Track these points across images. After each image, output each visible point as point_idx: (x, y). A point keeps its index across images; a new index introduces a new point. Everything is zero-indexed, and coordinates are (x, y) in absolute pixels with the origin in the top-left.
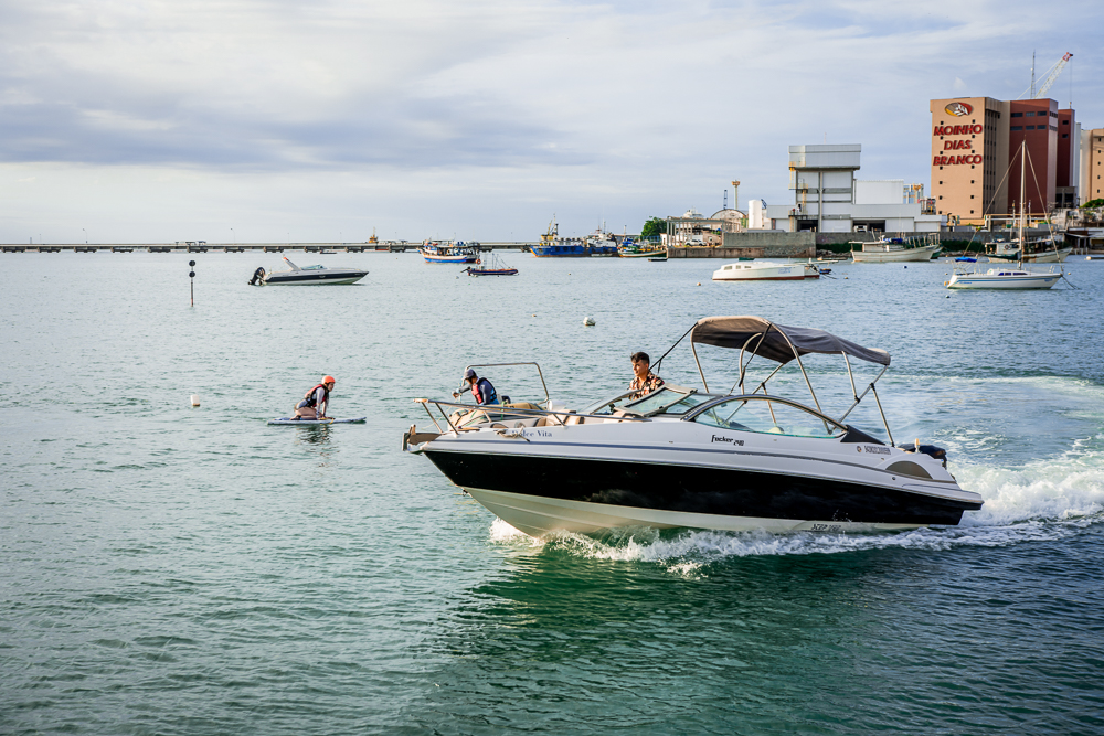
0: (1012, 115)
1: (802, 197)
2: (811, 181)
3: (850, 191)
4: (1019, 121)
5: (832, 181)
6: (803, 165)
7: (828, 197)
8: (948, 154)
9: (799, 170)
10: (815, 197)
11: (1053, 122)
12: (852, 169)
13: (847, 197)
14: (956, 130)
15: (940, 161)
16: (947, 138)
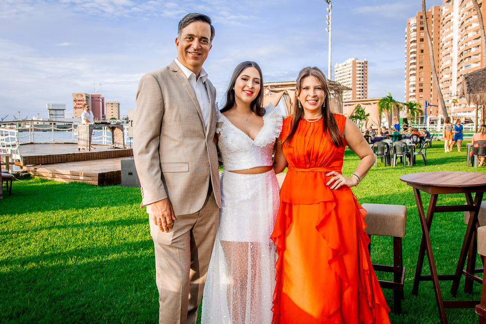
0: (92, 98)
1: (51, 116)
2: (53, 112)
3: (64, 115)
4: (93, 99)
5: (59, 112)
6: (51, 108)
7: (58, 116)
8: (77, 106)
9: (50, 110)
10: (55, 116)
11: (101, 100)
12: (64, 110)
13: (63, 116)
14: (79, 101)
15: (75, 108)
16: (77, 102)
